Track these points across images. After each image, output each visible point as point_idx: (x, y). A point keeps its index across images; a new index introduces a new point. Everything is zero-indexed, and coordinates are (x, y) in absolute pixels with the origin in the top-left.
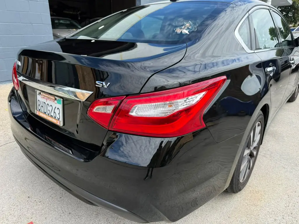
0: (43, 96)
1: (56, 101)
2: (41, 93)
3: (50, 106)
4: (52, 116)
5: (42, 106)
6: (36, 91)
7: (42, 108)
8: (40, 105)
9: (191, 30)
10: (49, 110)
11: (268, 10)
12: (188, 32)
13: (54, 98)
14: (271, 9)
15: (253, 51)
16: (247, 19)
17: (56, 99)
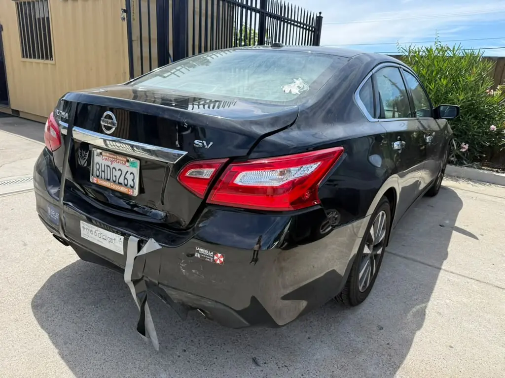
0: (106, 157)
1: (128, 164)
2: (103, 153)
3: (117, 170)
4: (121, 184)
5: (102, 171)
6: (94, 151)
7: (103, 173)
8: (99, 169)
9: (302, 89)
10: (115, 176)
11: (397, 69)
12: (299, 92)
13: (125, 160)
14: (401, 68)
15: (376, 120)
16: (370, 79)
17: (128, 161)
